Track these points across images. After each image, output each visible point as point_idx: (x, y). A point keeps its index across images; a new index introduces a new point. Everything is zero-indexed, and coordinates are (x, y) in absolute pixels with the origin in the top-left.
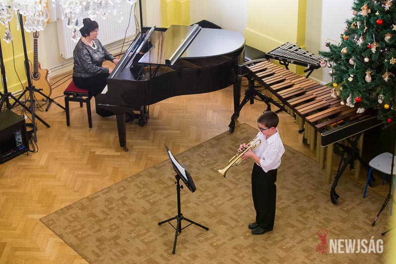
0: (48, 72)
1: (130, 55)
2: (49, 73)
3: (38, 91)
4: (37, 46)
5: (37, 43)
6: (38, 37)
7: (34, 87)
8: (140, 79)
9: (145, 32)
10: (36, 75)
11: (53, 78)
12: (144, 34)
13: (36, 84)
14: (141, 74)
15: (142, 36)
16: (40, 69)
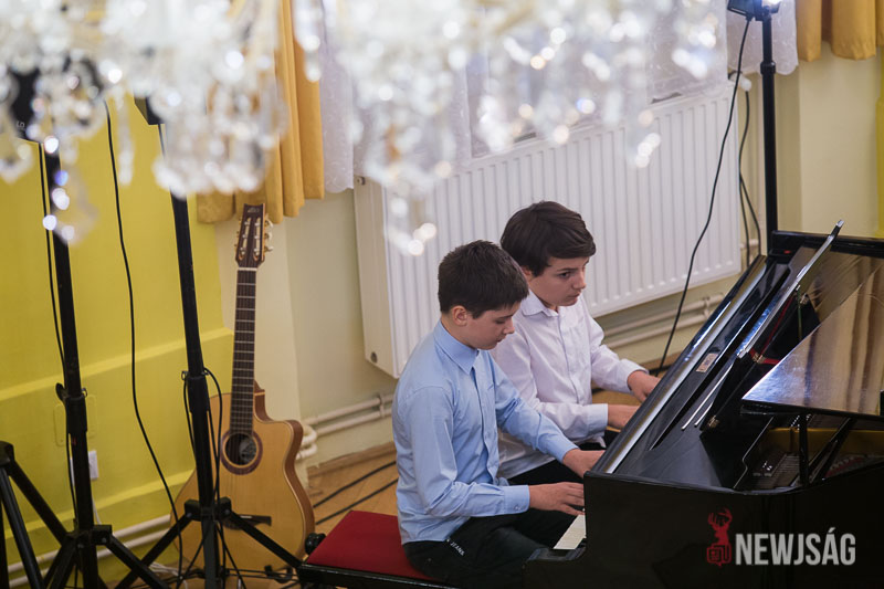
0: (299, 433)
1: (704, 368)
2: (305, 440)
3: (248, 526)
4: (252, 304)
5: (252, 291)
6: (260, 260)
7: (228, 504)
8: (751, 482)
9: (786, 260)
10: (241, 449)
11: (326, 471)
12: (781, 268)
13: (237, 489)
14: (755, 461)
15: (770, 276)
16: (264, 417)
